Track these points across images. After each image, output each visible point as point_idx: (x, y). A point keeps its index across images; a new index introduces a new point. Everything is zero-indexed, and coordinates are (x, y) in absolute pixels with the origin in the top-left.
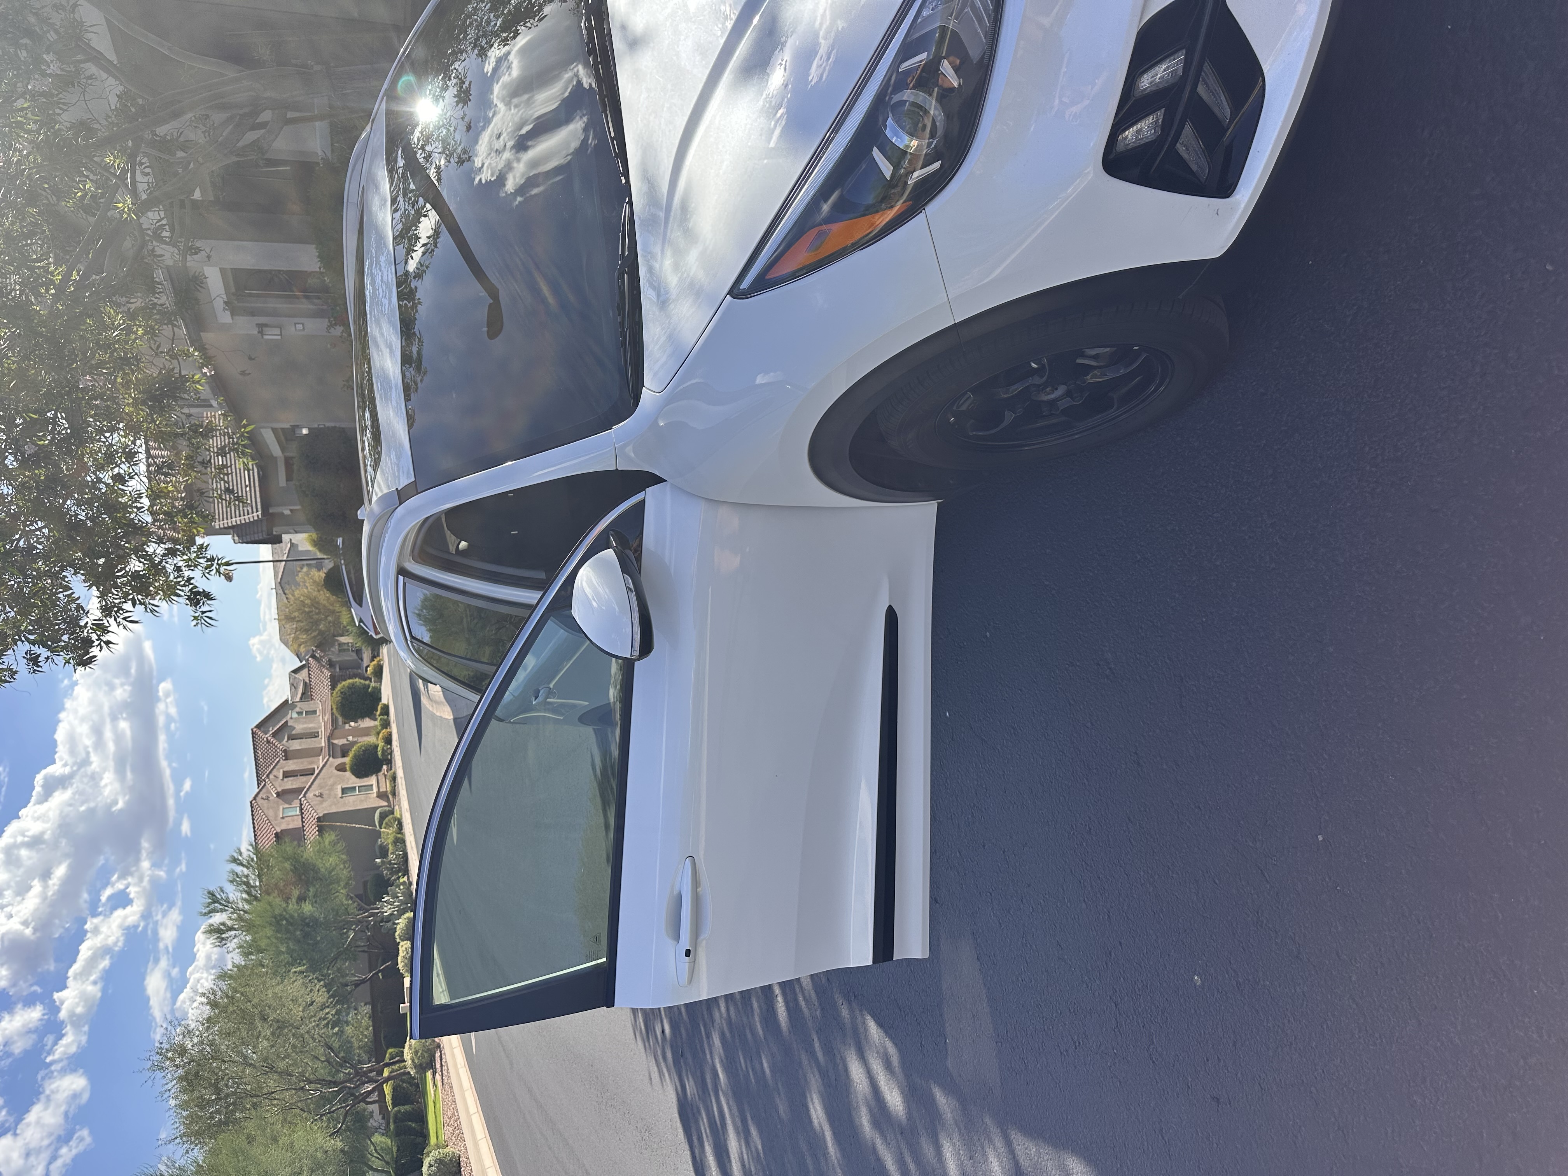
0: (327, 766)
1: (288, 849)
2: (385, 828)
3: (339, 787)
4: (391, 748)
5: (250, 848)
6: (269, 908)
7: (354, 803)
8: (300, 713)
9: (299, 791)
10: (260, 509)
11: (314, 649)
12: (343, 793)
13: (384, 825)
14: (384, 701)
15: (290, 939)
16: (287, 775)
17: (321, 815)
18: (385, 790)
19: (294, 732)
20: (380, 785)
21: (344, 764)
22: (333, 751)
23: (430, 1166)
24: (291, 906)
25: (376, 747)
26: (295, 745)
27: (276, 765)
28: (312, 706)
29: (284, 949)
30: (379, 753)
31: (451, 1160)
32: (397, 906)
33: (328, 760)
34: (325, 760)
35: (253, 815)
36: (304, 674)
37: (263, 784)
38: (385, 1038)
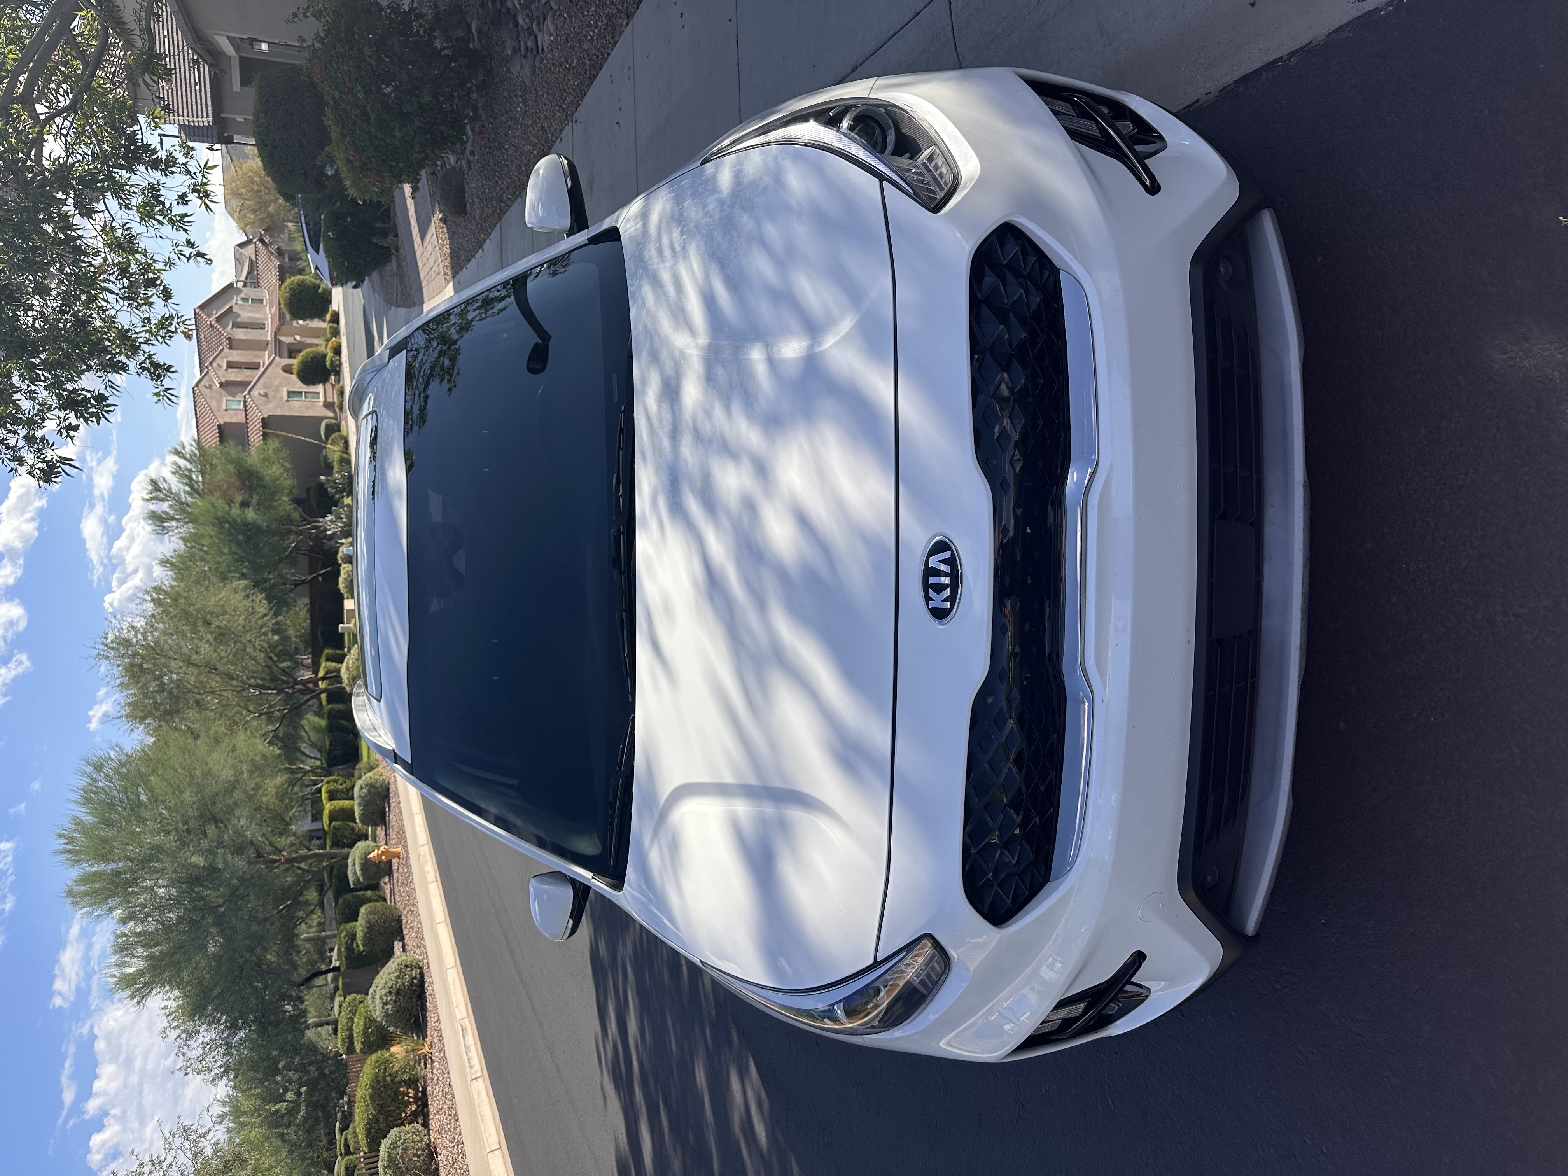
0: (273, 365)
1: (232, 452)
2: (331, 444)
3: (285, 390)
4: (340, 360)
5: (194, 443)
6: (211, 509)
7: (298, 408)
8: (245, 300)
9: (244, 384)
10: (210, 115)
11: (263, 232)
12: (289, 397)
13: (330, 441)
14: (334, 306)
15: (231, 541)
16: (231, 365)
17: (266, 416)
18: (331, 400)
19: (239, 320)
20: (327, 394)
21: (292, 365)
22: (279, 348)
23: (361, 788)
24: (233, 510)
25: (325, 356)
26: (240, 334)
27: (220, 352)
28: (258, 294)
29: (226, 551)
30: (328, 363)
31: (381, 786)
32: (341, 527)
33: (274, 358)
34: (271, 358)
35: (195, 402)
36: (250, 250)
37: (205, 371)
38: (322, 634)
